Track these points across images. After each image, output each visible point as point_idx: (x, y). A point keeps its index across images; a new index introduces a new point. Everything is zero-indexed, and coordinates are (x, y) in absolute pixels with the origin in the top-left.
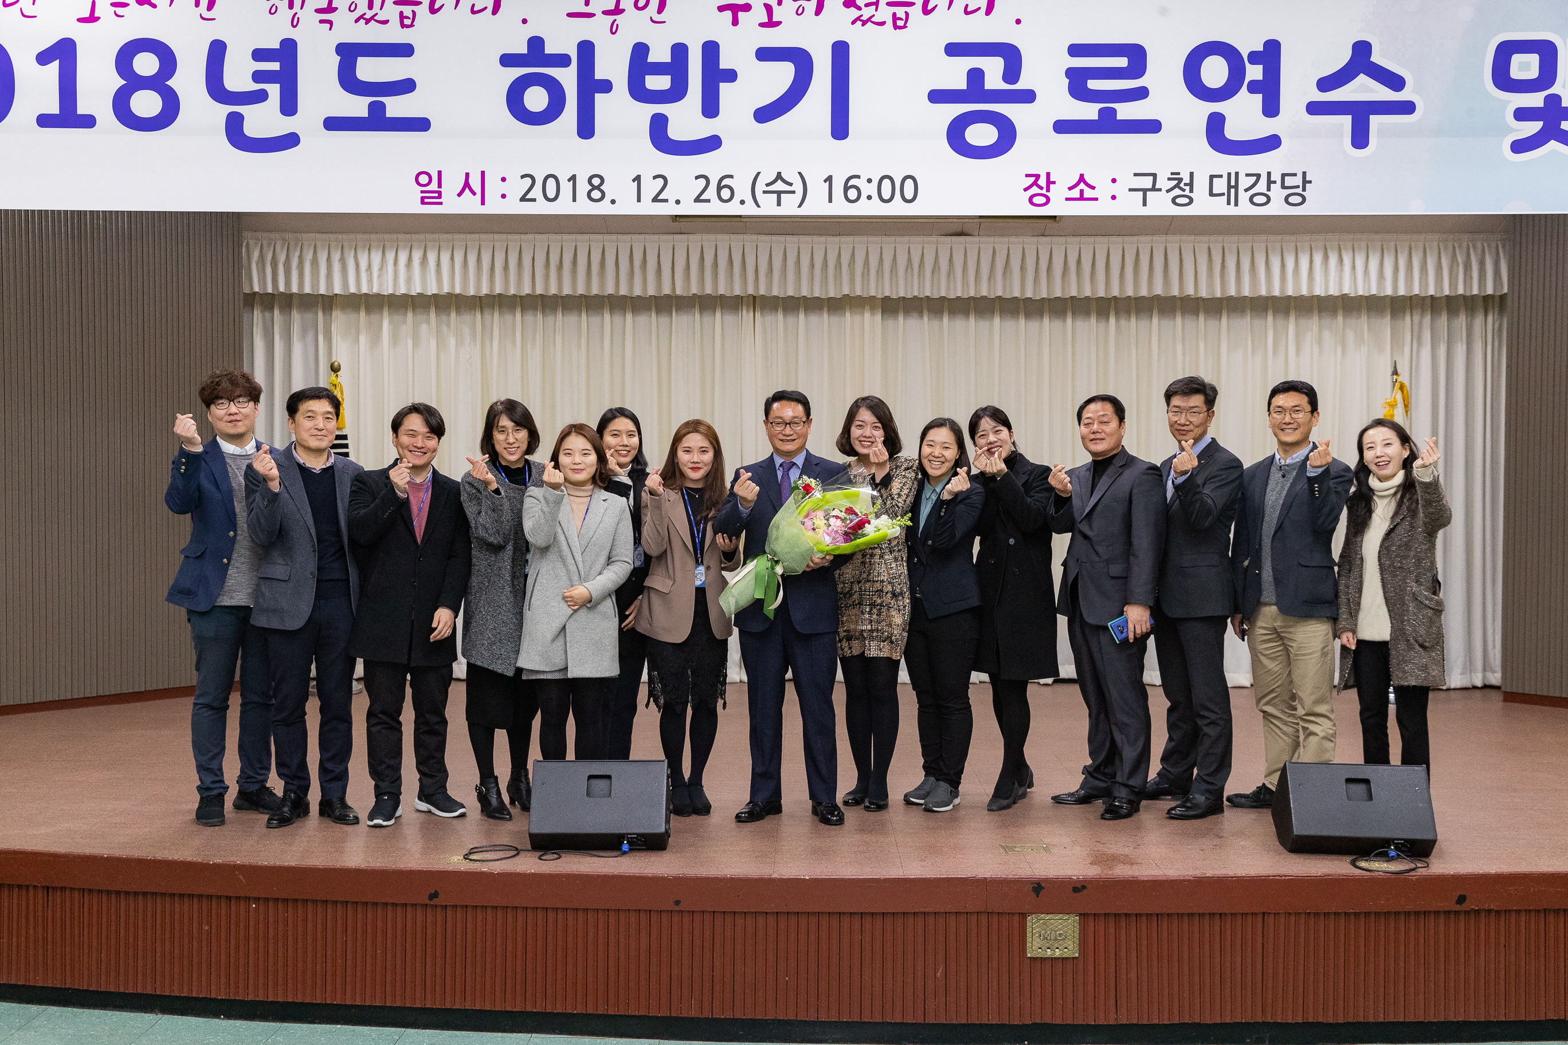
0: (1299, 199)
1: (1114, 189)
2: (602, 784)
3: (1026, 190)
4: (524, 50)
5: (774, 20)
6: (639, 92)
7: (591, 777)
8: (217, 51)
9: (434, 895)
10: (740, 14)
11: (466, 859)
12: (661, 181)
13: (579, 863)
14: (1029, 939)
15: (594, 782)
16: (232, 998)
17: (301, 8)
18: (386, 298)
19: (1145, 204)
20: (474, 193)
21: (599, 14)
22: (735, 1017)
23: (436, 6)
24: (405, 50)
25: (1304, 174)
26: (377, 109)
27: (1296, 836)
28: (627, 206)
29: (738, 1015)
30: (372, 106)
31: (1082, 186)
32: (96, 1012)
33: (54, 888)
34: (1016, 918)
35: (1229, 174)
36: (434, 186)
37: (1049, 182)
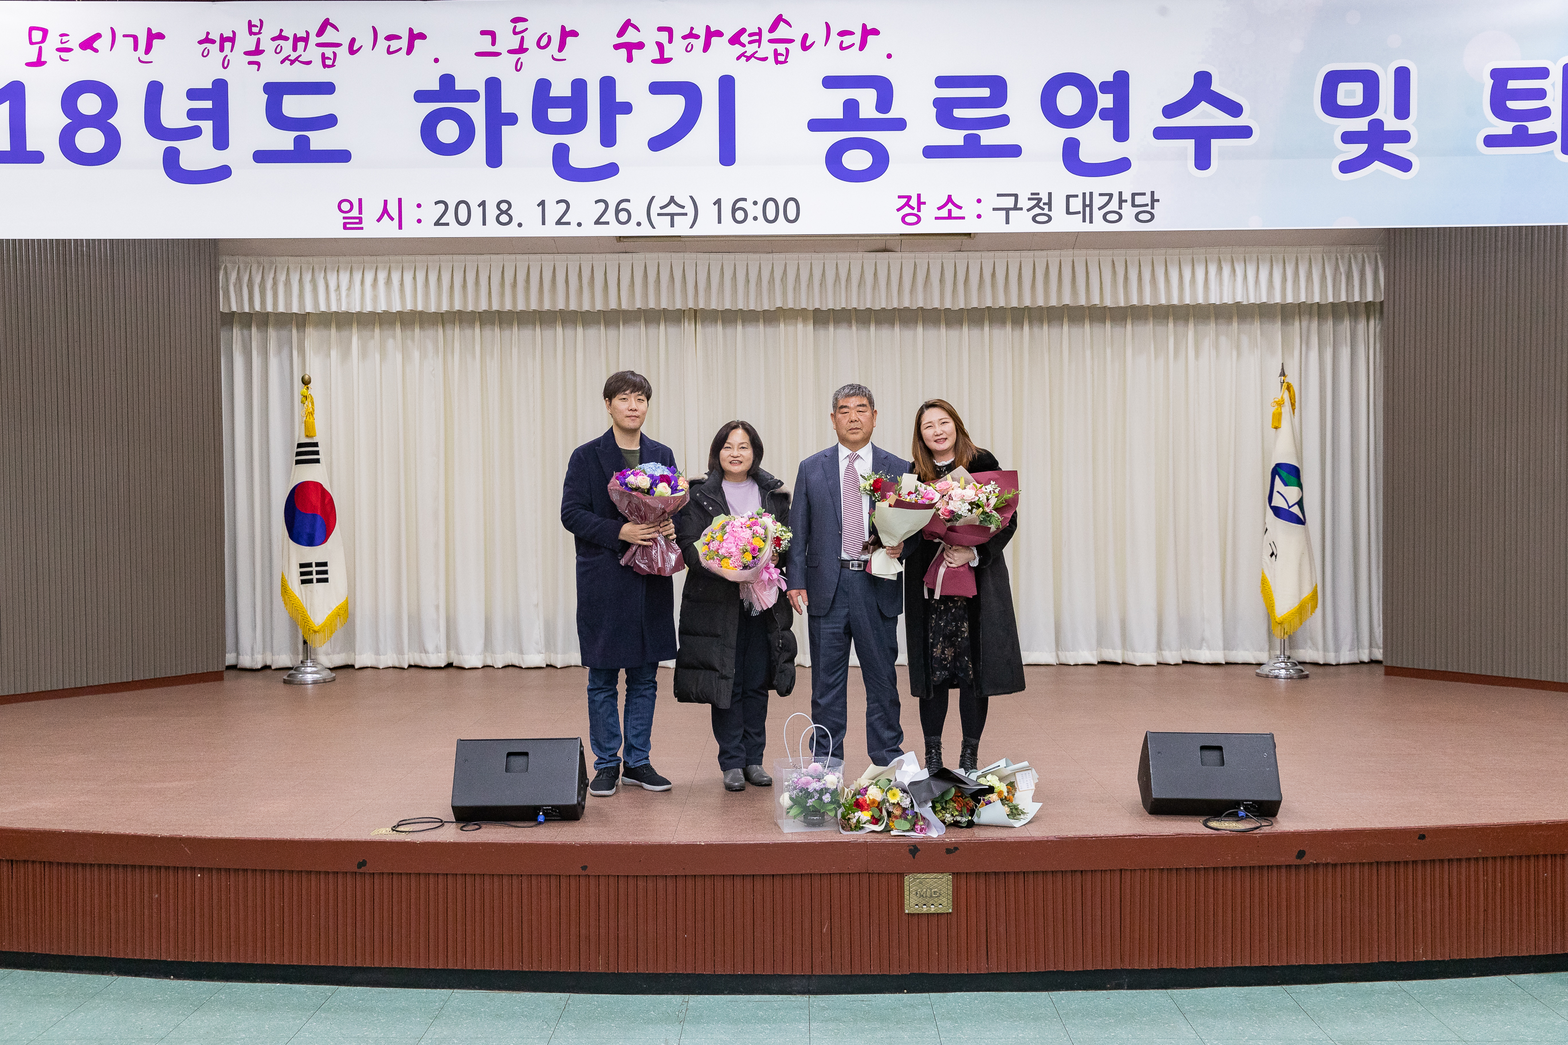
0: (1148, 217)
1: (979, 209)
2: (521, 760)
3: (898, 210)
4: (435, 86)
5: (666, 56)
6: (542, 124)
7: (509, 754)
8: (154, 92)
9: (361, 865)
10: (634, 52)
11: (393, 830)
12: (563, 206)
13: (497, 833)
14: (907, 897)
15: (512, 758)
16: (180, 960)
17: (231, 51)
18: (355, 316)
19: (1007, 222)
20: (392, 219)
21: (505, 54)
22: (639, 972)
23: (355, 48)
24: (327, 88)
25: (1153, 193)
26: (302, 143)
27: (1155, 799)
28: (533, 229)
29: (641, 970)
30: (297, 140)
31: (950, 206)
32: (58, 974)
33: (17, 861)
34: (894, 878)
35: (1084, 194)
36: (355, 213)
37: (920, 203)
